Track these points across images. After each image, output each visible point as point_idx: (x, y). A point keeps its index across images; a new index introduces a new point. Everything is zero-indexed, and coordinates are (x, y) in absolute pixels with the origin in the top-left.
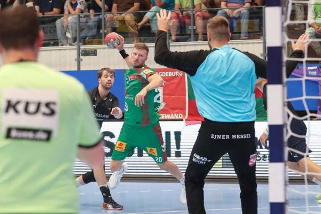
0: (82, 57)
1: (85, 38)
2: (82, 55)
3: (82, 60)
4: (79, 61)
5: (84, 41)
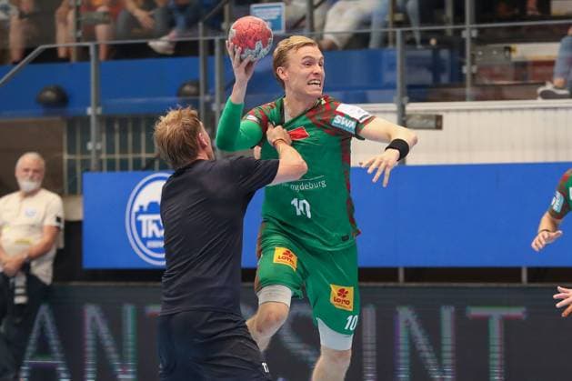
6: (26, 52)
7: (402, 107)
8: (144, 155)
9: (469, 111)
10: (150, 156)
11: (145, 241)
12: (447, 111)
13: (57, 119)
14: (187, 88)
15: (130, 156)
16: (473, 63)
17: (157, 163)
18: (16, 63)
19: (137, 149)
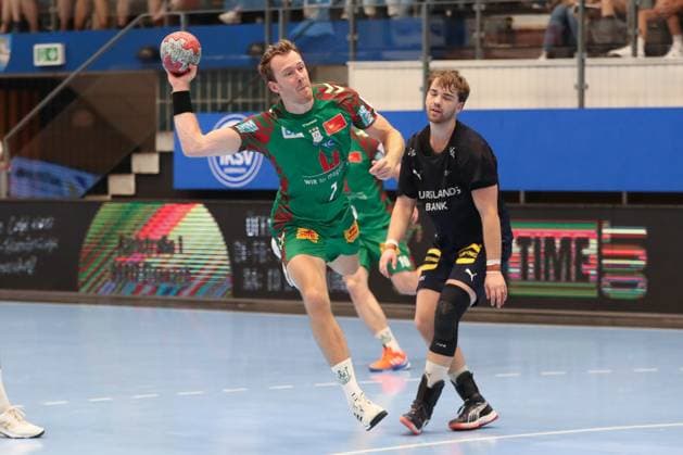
6: (130, 19)
7: (427, 65)
8: (219, 100)
9: (478, 68)
10: (224, 101)
11: (222, 167)
12: (462, 68)
13: (152, 71)
14: (256, 48)
15: (209, 101)
16: (482, 30)
17: (230, 108)
18: (121, 28)
19: (214, 95)
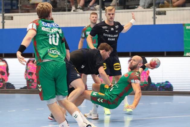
0: (156, 16)
1: (159, 4)
2: (157, 15)
3: (156, 18)
4: (154, 18)
5: (159, 6)
9: (20, 15)
16: (20, 4)
